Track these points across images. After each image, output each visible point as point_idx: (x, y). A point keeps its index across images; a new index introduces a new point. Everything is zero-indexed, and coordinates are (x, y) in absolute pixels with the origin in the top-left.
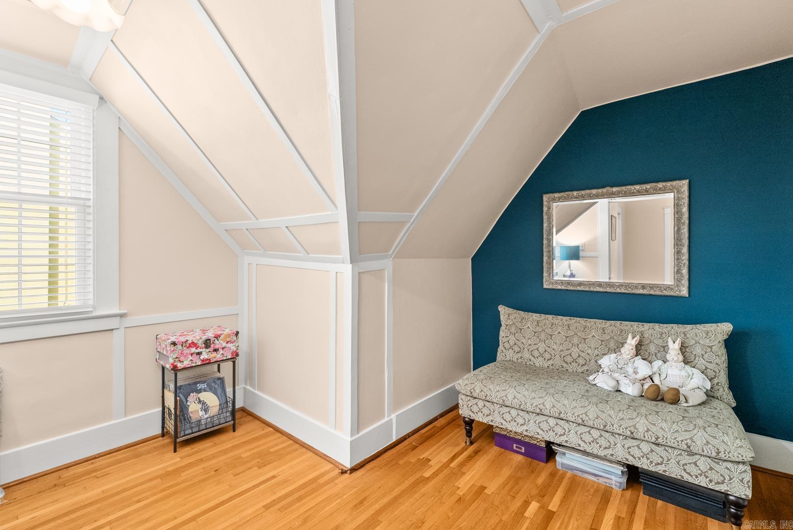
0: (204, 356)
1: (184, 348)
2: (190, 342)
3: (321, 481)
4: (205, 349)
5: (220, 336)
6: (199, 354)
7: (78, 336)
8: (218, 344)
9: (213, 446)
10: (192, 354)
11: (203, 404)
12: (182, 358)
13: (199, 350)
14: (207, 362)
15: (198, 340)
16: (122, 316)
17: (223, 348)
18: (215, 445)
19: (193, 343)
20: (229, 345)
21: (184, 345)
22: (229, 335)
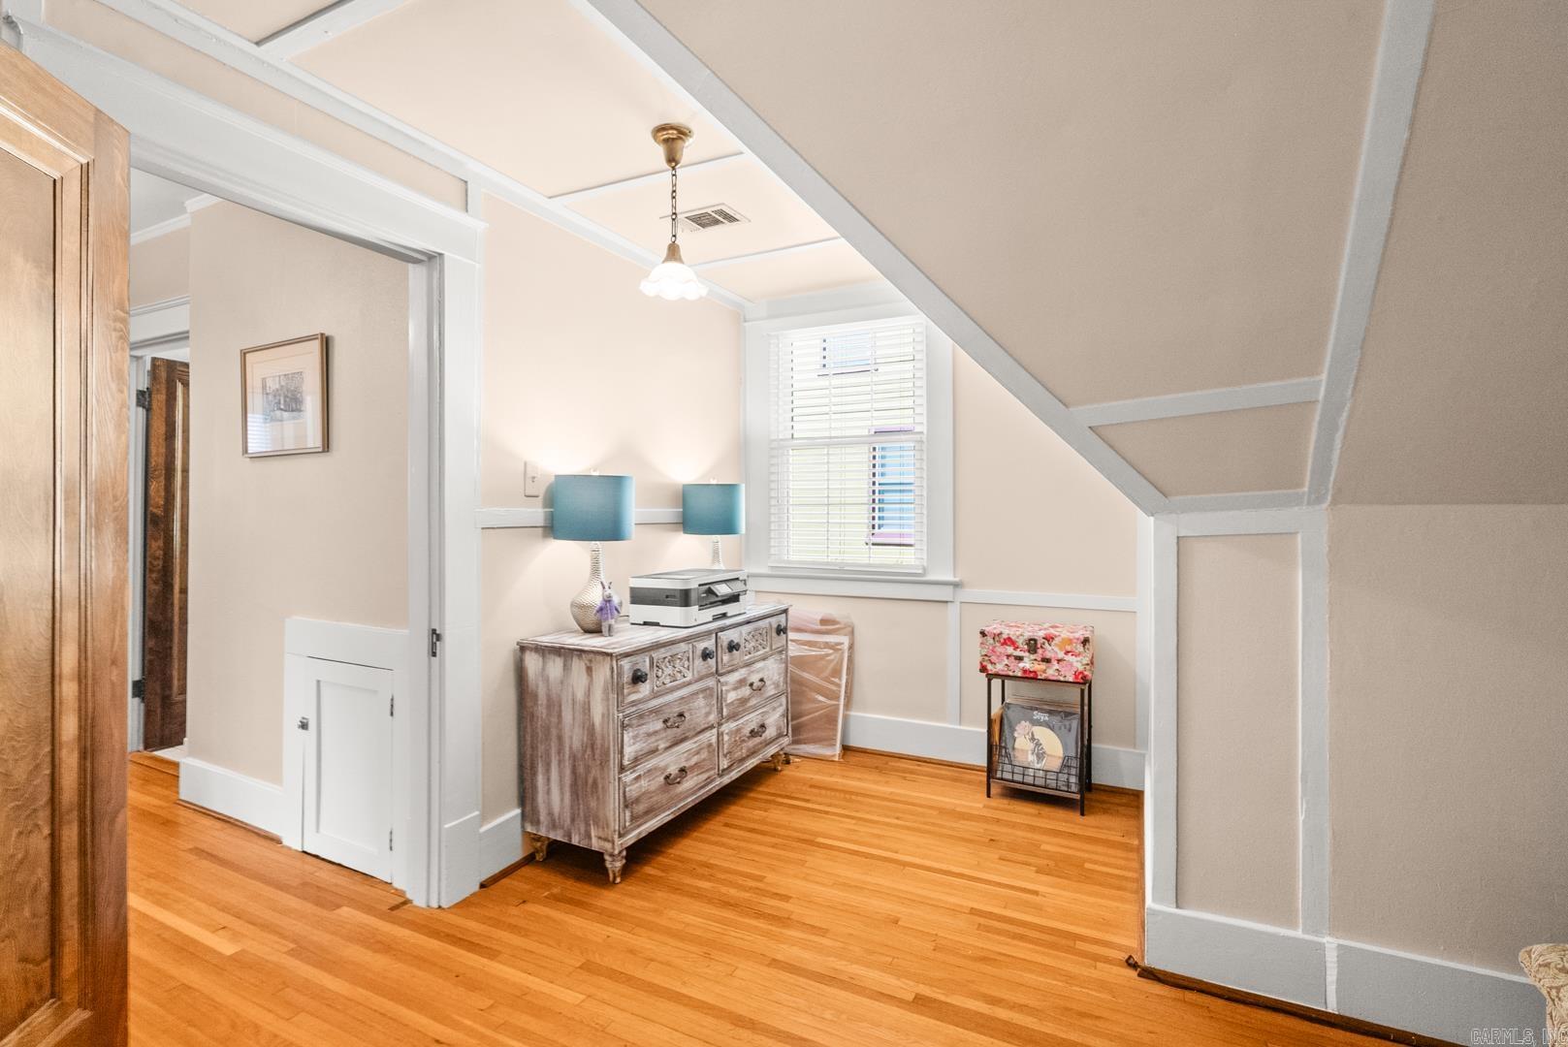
0: (1027, 664)
1: (997, 644)
2: (1005, 636)
3: (1080, 945)
4: (1027, 654)
5: (1053, 638)
6: (1020, 659)
7: (922, 603)
8: (1053, 651)
9: (1035, 815)
10: (1008, 656)
11: (1036, 744)
12: (993, 658)
13: (1018, 653)
14: (1032, 675)
15: (1018, 637)
16: (956, 585)
17: (1059, 661)
18: (1039, 815)
19: (1009, 639)
20: (1069, 658)
21: (997, 638)
22: (1070, 641)
